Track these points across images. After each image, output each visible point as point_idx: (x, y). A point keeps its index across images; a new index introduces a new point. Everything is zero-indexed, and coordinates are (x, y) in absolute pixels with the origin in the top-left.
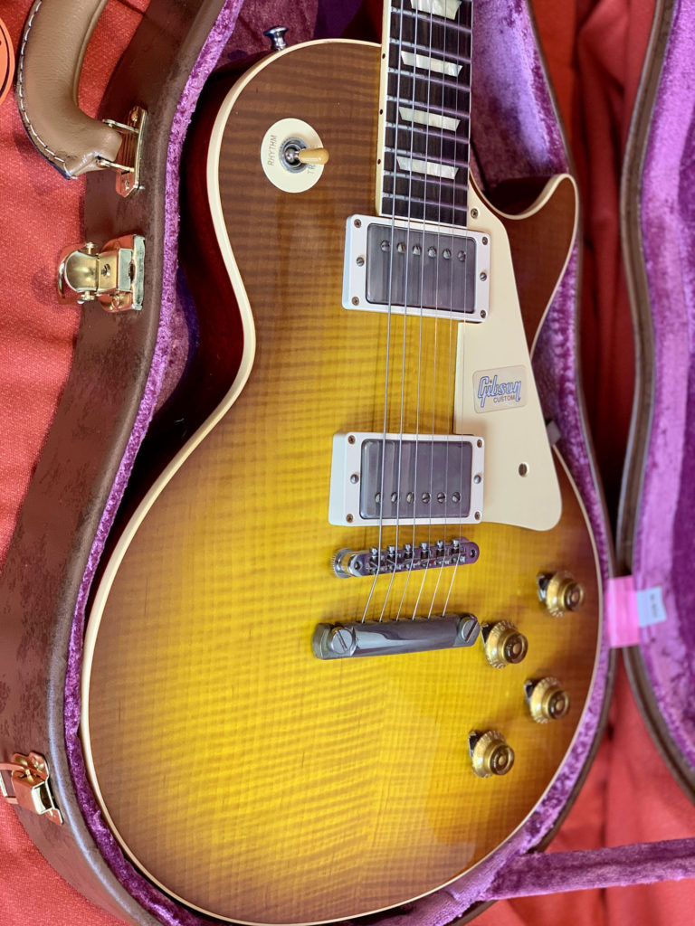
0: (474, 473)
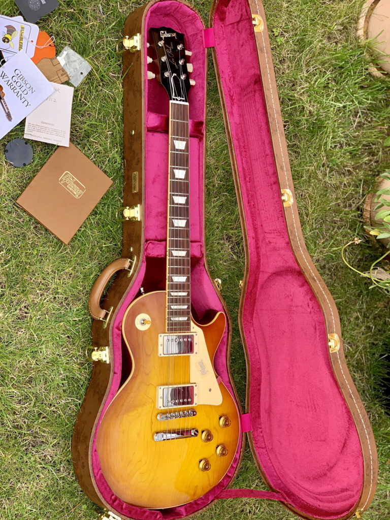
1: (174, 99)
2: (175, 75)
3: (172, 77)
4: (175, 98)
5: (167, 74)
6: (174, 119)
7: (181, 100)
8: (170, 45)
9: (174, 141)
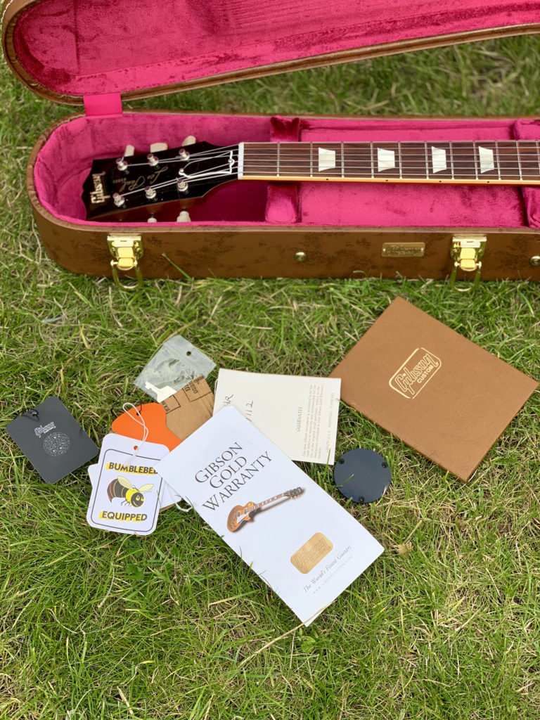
1: (235, 170)
2: (182, 170)
3: (185, 176)
4: (231, 169)
5: (183, 187)
6: (275, 169)
7: (236, 158)
8: (121, 184)
9: (320, 169)
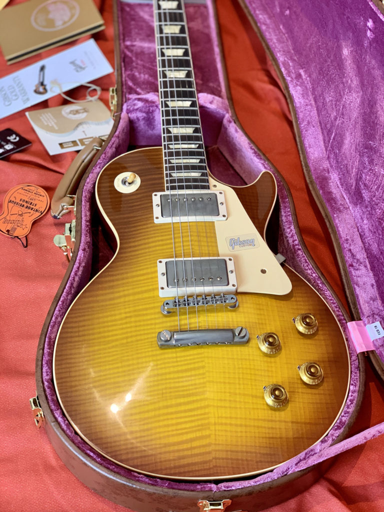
0: (229, 270)
